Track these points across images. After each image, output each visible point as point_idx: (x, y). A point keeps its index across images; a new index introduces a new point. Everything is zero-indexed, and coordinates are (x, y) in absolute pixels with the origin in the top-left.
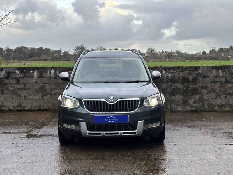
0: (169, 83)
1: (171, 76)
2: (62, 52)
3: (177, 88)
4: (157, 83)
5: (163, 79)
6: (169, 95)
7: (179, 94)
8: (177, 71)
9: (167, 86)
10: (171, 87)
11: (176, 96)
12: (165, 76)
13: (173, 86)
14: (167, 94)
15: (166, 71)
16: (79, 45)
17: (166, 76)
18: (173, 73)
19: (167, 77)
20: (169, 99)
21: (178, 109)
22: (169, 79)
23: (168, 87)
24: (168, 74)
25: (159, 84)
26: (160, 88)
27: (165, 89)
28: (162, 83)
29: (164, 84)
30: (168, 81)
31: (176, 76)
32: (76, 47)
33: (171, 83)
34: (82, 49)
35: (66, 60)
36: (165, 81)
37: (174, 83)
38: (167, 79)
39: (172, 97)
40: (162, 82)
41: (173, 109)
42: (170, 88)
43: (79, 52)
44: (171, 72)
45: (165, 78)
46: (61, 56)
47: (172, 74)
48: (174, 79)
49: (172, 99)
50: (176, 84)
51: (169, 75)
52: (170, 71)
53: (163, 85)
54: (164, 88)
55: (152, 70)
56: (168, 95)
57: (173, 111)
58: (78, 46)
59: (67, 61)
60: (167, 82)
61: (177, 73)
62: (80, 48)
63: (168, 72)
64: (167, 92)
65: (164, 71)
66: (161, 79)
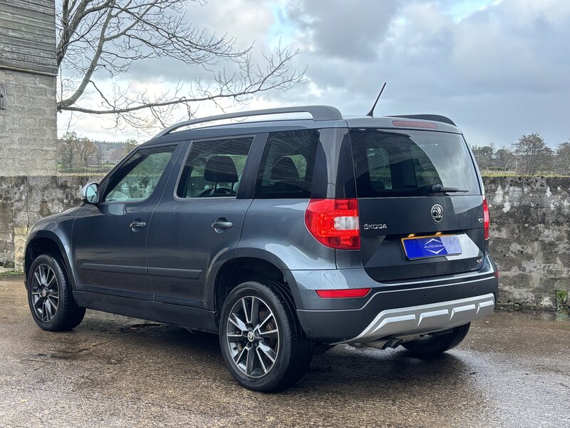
0: (565, 227)
2: (495, 151)
4: (526, 225)
5: (544, 214)
6: (562, 261)
9: (556, 234)
12: (552, 206)
14: (558, 258)
15: (554, 192)
16: (527, 135)
17: (556, 206)
19: (559, 209)
20: (564, 275)
22: (565, 214)
23: (559, 239)
24: (563, 199)
25: (533, 228)
26: (537, 240)
27: (552, 244)
28: (542, 225)
29: (547, 228)
30: (561, 219)
32: (521, 137)
34: (534, 145)
35: (499, 169)
36: (550, 219)
38: (559, 214)
40: (543, 222)
43: (526, 151)
45: (553, 212)
46: (491, 160)
51: (566, 203)
53: (546, 232)
54: (547, 240)
55: (511, 185)
56: (559, 261)
58: (525, 137)
59: (501, 170)
60: (558, 223)
62: (531, 142)
63: (560, 193)
64: (555, 252)
65: (548, 189)
66: (539, 213)
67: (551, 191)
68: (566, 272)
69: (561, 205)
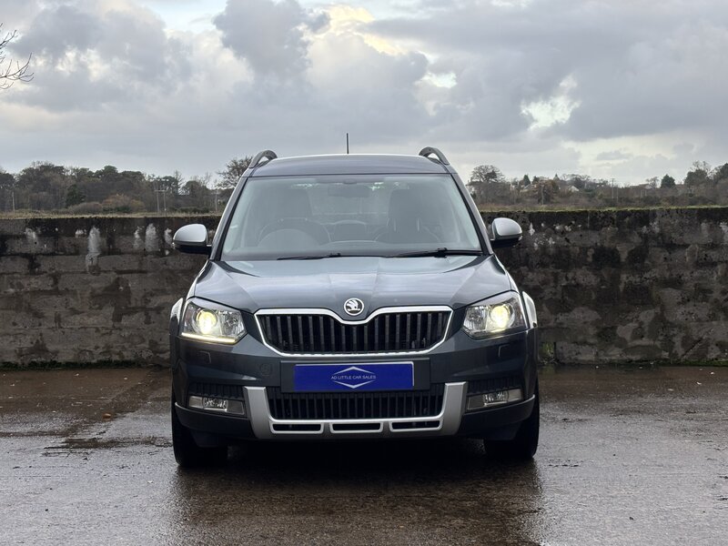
0: (551, 269)
1: (556, 246)
2: (183, 184)
3: (578, 285)
5: (528, 255)
6: (548, 309)
7: (583, 305)
8: (575, 229)
9: (542, 277)
10: (556, 281)
11: (575, 311)
12: (536, 244)
13: (564, 279)
14: (544, 305)
15: (537, 228)
16: (238, 159)
17: (540, 245)
18: (563, 233)
19: (544, 248)
20: (551, 324)
21: (581, 358)
22: (551, 254)
23: (545, 283)
24: (548, 237)
25: (515, 272)
27: (537, 290)
28: (526, 267)
29: (531, 270)
30: (546, 260)
31: (574, 245)
32: (230, 163)
33: (556, 268)
35: (195, 211)
36: (534, 260)
37: (566, 268)
38: (543, 254)
39: (561, 318)
40: (526, 264)
41: (566, 356)
42: (552, 284)
44: (556, 232)
45: (537, 252)
46: (177, 196)
47: (558, 238)
48: (568, 253)
49: (561, 324)
50: (575, 273)
51: (551, 242)
52: (554, 229)
53: (530, 275)
54: (531, 285)
56: (545, 309)
57: (564, 364)
58: (235, 163)
59: (199, 212)
60: (543, 265)
61: (576, 234)
63: (544, 230)
64: (541, 298)
65: (531, 226)
66: (521, 254)
67: (534, 228)
68: (553, 320)
69: (546, 243)
